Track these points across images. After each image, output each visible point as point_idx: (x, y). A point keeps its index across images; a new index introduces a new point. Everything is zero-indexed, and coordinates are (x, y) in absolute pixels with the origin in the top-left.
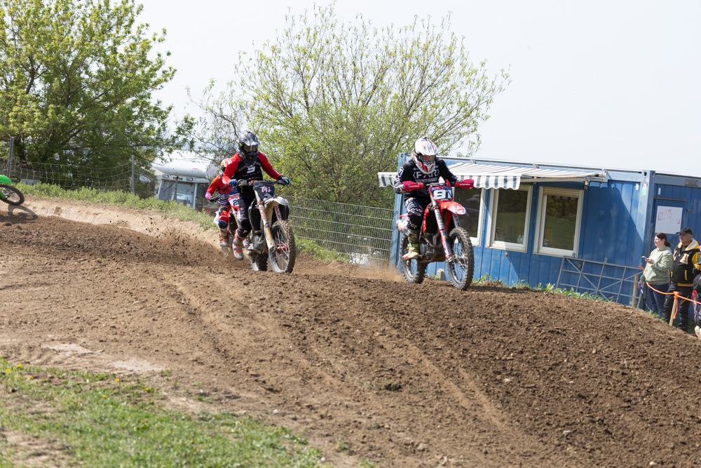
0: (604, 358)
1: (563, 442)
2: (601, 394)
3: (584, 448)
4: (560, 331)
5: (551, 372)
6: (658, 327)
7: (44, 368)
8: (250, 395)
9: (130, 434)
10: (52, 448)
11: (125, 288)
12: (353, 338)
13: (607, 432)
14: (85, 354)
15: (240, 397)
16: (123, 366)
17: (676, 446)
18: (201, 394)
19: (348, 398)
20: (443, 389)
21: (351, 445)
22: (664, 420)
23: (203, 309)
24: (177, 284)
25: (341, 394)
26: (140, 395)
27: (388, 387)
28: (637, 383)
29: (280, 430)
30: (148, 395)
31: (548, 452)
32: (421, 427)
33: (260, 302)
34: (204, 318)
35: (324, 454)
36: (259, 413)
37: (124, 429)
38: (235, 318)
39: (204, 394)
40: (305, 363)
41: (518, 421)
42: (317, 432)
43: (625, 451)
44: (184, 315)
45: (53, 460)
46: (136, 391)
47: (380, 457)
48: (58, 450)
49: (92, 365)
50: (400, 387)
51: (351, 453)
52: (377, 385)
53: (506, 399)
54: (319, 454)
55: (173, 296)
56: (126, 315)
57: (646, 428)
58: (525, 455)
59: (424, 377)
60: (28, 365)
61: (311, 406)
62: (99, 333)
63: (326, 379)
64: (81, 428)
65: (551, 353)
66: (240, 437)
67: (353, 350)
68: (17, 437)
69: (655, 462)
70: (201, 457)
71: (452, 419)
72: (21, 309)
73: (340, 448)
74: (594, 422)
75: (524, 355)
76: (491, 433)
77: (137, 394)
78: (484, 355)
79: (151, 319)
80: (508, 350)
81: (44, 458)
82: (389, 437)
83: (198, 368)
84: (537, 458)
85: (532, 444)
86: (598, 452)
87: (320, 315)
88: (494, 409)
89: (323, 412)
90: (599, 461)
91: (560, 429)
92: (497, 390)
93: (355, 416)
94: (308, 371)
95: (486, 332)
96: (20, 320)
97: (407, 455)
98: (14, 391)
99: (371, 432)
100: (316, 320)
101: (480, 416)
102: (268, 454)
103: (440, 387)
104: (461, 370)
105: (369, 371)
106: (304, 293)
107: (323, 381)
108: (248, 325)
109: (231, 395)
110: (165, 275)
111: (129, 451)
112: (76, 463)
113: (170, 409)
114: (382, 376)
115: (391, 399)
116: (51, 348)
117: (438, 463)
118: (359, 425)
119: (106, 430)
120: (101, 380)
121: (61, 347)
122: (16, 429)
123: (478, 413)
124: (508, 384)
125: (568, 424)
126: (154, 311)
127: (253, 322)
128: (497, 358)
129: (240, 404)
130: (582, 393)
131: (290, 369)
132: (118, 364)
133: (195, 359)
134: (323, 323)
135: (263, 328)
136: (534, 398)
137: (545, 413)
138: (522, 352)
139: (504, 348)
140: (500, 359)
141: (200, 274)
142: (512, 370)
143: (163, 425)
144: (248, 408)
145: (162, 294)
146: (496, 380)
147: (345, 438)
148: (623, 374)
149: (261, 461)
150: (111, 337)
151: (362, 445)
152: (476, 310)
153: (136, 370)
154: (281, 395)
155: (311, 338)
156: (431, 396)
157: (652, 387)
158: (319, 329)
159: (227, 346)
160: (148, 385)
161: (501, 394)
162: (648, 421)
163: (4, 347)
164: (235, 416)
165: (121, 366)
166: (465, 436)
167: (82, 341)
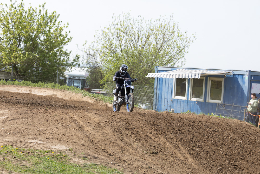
0: (233, 140)
1: (219, 172)
4: (216, 131)
6: (253, 128)
7: (26, 149)
8: (102, 157)
9: (58, 172)
11: (55, 119)
12: (140, 135)
14: (41, 143)
15: (98, 158)
16: (55, 148)
18: (84, 157)
19: (138, 157)
20: (173, 153)
22: (256, 163)
23: (84, 126)
24: (74, 117)
25: (136, 156)
26: (61, 158)
27: (153, 153)
28: (246, 149)
29: (113, 170)
30: (64, 158)
32: (166, 168)
33: (105, 123)
34: (85, 129)
36: (105, 163)
37: (56, 170)
38: (96, 129)
39: (85, 157)
40: (122, 145)
41: (202, 164)
42: (127, 170)
44: (77, 128)
46: (60, 156)
49: (43, 147)
50: (157, 153)
52: (149, 152)
53: (196, 156)
55: (73, 121)
56: (56, 128)
57: (249, 166)
59: (166, 149)
60: (20, 148)
61: (124, 160)
62: (46, 136)
63: (130, 150)
64: (40, 170)
65: (213, 139)
66: (99, 173)
67: (140, 139)
71: (177, 164)
72: (17, 127)
74: (230, 164)
76: (192, 169)
77: (60, 157)
78: (188, 140)
79: (65, 130)
82: (154, 171)
83: (83, 147)
85: (207, 173)
87: (127, 127)
88: (193, 160)
89: (129, 163)
91: (217, 167)
92: (193, 153)
93: (141, 164)
94: (123, 148)
96: (17, 131)
98: (15, 158)
99: (147, 170)
100: (126, 129)
103: (172, 152)
104: (180, 146)
105: (146, 147)
106: (121, 119)
107: (129, 151)
108: (101, 131)
109: (95, 157)
110: (70, 114)
113: (73, 163)
114: (151, 149)
115: (154, 157)
116: (29, 141)
118: (142, 167)
119: (49, 171)
120: (47, 153)
121: (32, 141)
122: (16, 172)
123: (187, 162)
124: (198, 150)
125: (220, 165)
126: (66, 127)
127: (103, 130)
128: (193, 141)
129: (98, 160)
131: (117, 147)
132: (53, 147)
133: (81, 144)
134: (128, 130)
135: (107, 132)
136: (208, 156)
137: (212, 161)
141: (83, 113)
142: (199, 145)
143: (70, 169)
144: (101, 162)
145: (68, 120)
146: (193, 149)
147: (138, 172)
148: (240, 146)
150: (50, 137)
152: (185, 123)
153: (60, 149)
154: (113, 157)
155: (124, 135)
156: (169, 156)
157: (251, 151)
158: (127, 132)
159: (93, 139)
160: (64, 154)
161: (195, 155)
162: (250, 163)
163: (11, 142)
164: (96, 165)
165: (54, 147)
166: (182, 170)
167: (40, 139)
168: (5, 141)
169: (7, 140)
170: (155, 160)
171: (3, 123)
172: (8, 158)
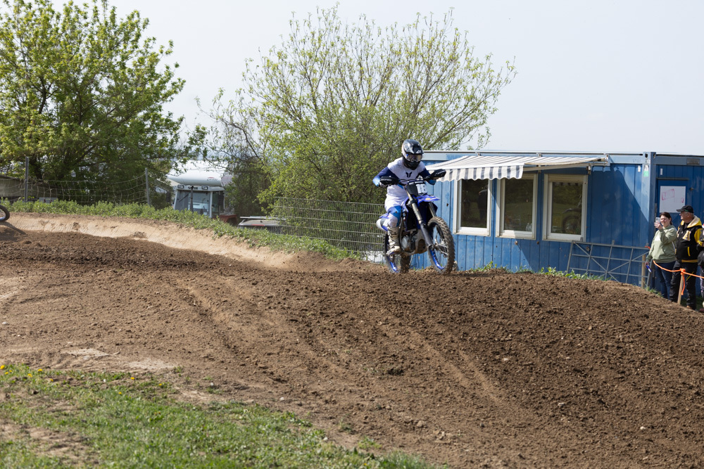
0: (600, 333)
1: (557, 413)
2: (595, 368)
3: (577, 417)
4: (557, 311)
5: (548, 350)
7: (63, 371)
8: (258, 386)
9: (144, 425)
10: (72, 441)
11: (139, 295)
12: (357, 328)
13: (600, 401)
14: (102, 357)
15: (248, 388)
16: (138, 366)
17: (667, 411)
18: (211, 387)
19: (352, 384)
20: (443, 371)
21: (354, 425)
22: (656, 388)
23: (214, 310)
24: (189, 288)
25: (345, 381)
26: (153, 391)
28: (632, 355)
29: (285, 415)
30: (162, 390)
31: (542, 423)
32: (422, 407)
33: (268, 300)
34: (215, 318)
35: (327, 434)
36: (266, 401)
37: (138, 421)
38: (244, 316)
39: (214, 387)
40: (311, 354)
41: (515, 396)
42: (321, 415)
43: (617, 418)
44: (195, 316)
45: (73, 450)
46: (150, 387)
47: (381, 435)
48: (77, 442)
49: (108, 367)
50: (402, 371)
51: (353, 433)
52: (379, 370)
53: (503, 377)
54: (322, 435)
55: (185, 299)
56: (140, 319)
57: (639, 396)
58: (520, 427)
59: (425, 361)
60: (48, 369)
61: (316, 392)
62: (116, 338)
63: (331, 368)
64: (99, 422)
65: (548, 332)
66: (248, 423)
67: (357, 340)
68: (40, 432)
69: (645, 427)
70: (211, 442)
71: (451, 398)
72: (41, 320)
73: (343, 428)
74: (588, 393)
75: (522, 335)
76: (489, 408)
77: (151, 389)
78: (483, 337)
79: (164, 322)
80: (506, 331)
81: (64, 449)
82: (389, 417)
83: (209, 364)
84: (531, 429)
85: (527, 417)
86: (590, 420)
87: (325, 309)
88: (492, 387)
89: (328, 398)
90: (591, 429)
91: (555, 401)
92: (495, 369)
93: (358, 399)
94: (314, 361)
95: (486, 316)
96: (41, 330)
97: (407, 432)
98: (35, 393)
99: (373, 413)
100: (321, 313)
101: (479, 393)
102: (273, 436)
103: (440, 369)
104: (461, 353)
105: (372, 358)
106: (310, 289)
107: (329, 370)
108: (256, 322)
109: (240, 386)
110: (178, 281)
111: (143, 439)
112: (94, 452)
113: (182, 401)
114: (385, 362)
115: (393, 383)
116: (70, 353)
117: (436, 437)
119: (122, 422)
120: (117, 379)
121: (80, 352)
122: (38, 425)
123: (477, 391)
124: (507, 362)
125: (563, 397)
126: (167, 314)
127: (261, 319)
128: (496, 339)
129: (248, 394)
130: (578, 368)
131: (297, 360)
132: (134, 365)
133: (206, 355)
134: (328, 316)
135: (271, 324)
136: (532, 375)
137: (541, 388)
138: (520, 333)
139: (502, 330)
140: (499, 340)
141: (212, 278)
142: (510, 349)
143: (175, 416)
144: (256, 398)
145: (173, 297)
146: (495, 360)
147: (348, 419)
148: (618, 348)
149: (266, 442)
150: (127, 340)
151: (363, 425)
152: (477, 296)
153: (150, 368)
154: (288, 384)
155: (317, 331)
156: (432, 378)
157: (646, 358)
158: (324, 322)
159: (237, 343)
160: (161, 382)
161: (499, 373)
162: (641, 390)
163: (25, 355)
164: (243, 404)
165: (136, 366)
166: (463, 412)
167: (99, 346)
168: (10, 354)
169: (14, 351)
170: (394, 390)
171: (4, 309)
172: (19, 394)
